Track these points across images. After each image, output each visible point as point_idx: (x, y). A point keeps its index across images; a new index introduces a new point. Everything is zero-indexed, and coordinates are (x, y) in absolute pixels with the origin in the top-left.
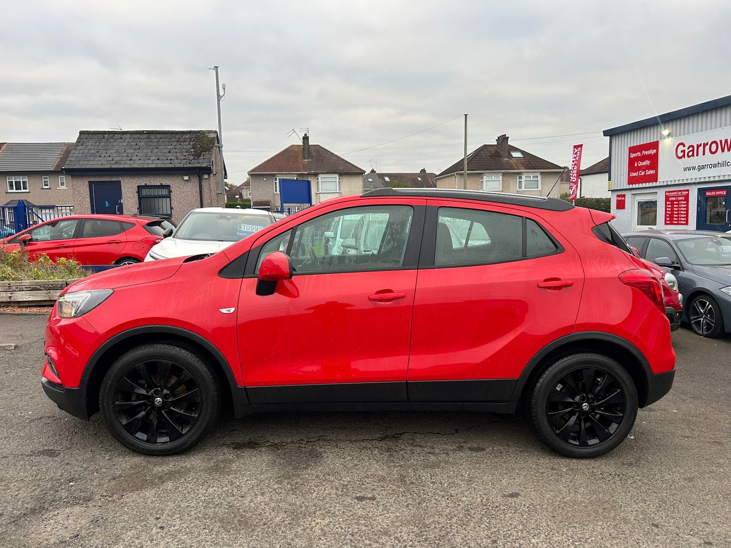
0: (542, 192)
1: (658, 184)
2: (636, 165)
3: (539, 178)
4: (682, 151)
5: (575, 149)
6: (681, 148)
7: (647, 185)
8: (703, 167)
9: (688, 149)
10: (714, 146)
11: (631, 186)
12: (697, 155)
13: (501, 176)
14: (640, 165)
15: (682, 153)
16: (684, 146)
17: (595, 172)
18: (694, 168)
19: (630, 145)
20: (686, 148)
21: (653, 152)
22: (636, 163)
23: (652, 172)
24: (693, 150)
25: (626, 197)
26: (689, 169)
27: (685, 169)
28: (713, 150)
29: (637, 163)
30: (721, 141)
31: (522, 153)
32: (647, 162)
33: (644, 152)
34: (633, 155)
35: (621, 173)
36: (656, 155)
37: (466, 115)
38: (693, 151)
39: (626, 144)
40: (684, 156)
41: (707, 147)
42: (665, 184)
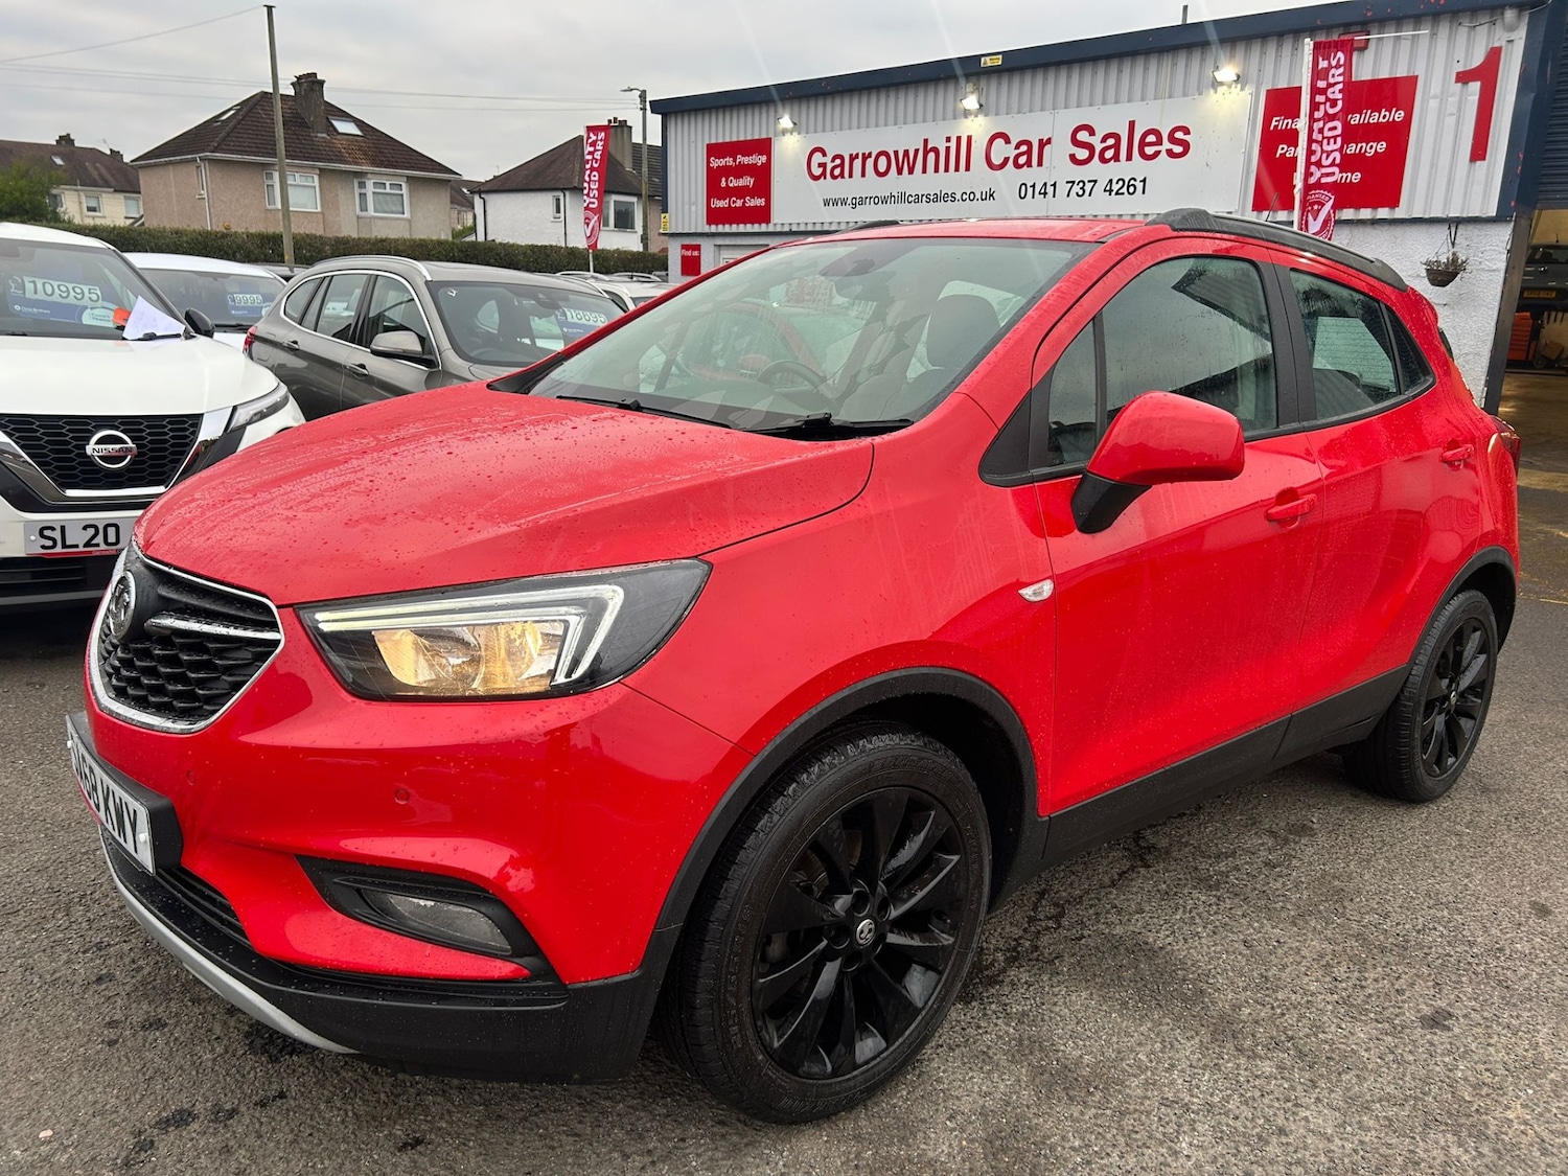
0: (413, 224)
1: (771, 228)
2: (723, 184)
3: (405, 191)
4: (820, 165)
5: (591, 135)
6: (818, 158)
7: (749, 228)
8: (862, 201)
9: (833, 161)
10: (883, 161)
11: (713, 229)
12: (851, 176)
13: (316, 178)
14: (731, 185)
15: (821, 169)
16: (824, 155)
17: (513, 187)
18: (844, 202)
19: (710, 139)
20: (828, 160)
21: (761, 160)
22: (724, 179)
23: (760, 202)
24: (842, 165)
25: (702, 252)
26: (835, 203)
27: (826, 203)
28: (882, 168)
29: (726, 181)
30: (896, 153)
31: (357, 126)
32: (748, 181)
33: (740, 158)
34: (716, 163)
35: (690, 200)
36: (767, 166)
37: (270, 8)
38: (841, 167)
39: (700, 138)
40: (824, 174)
41: (870, 162)
42: (786, 229)
